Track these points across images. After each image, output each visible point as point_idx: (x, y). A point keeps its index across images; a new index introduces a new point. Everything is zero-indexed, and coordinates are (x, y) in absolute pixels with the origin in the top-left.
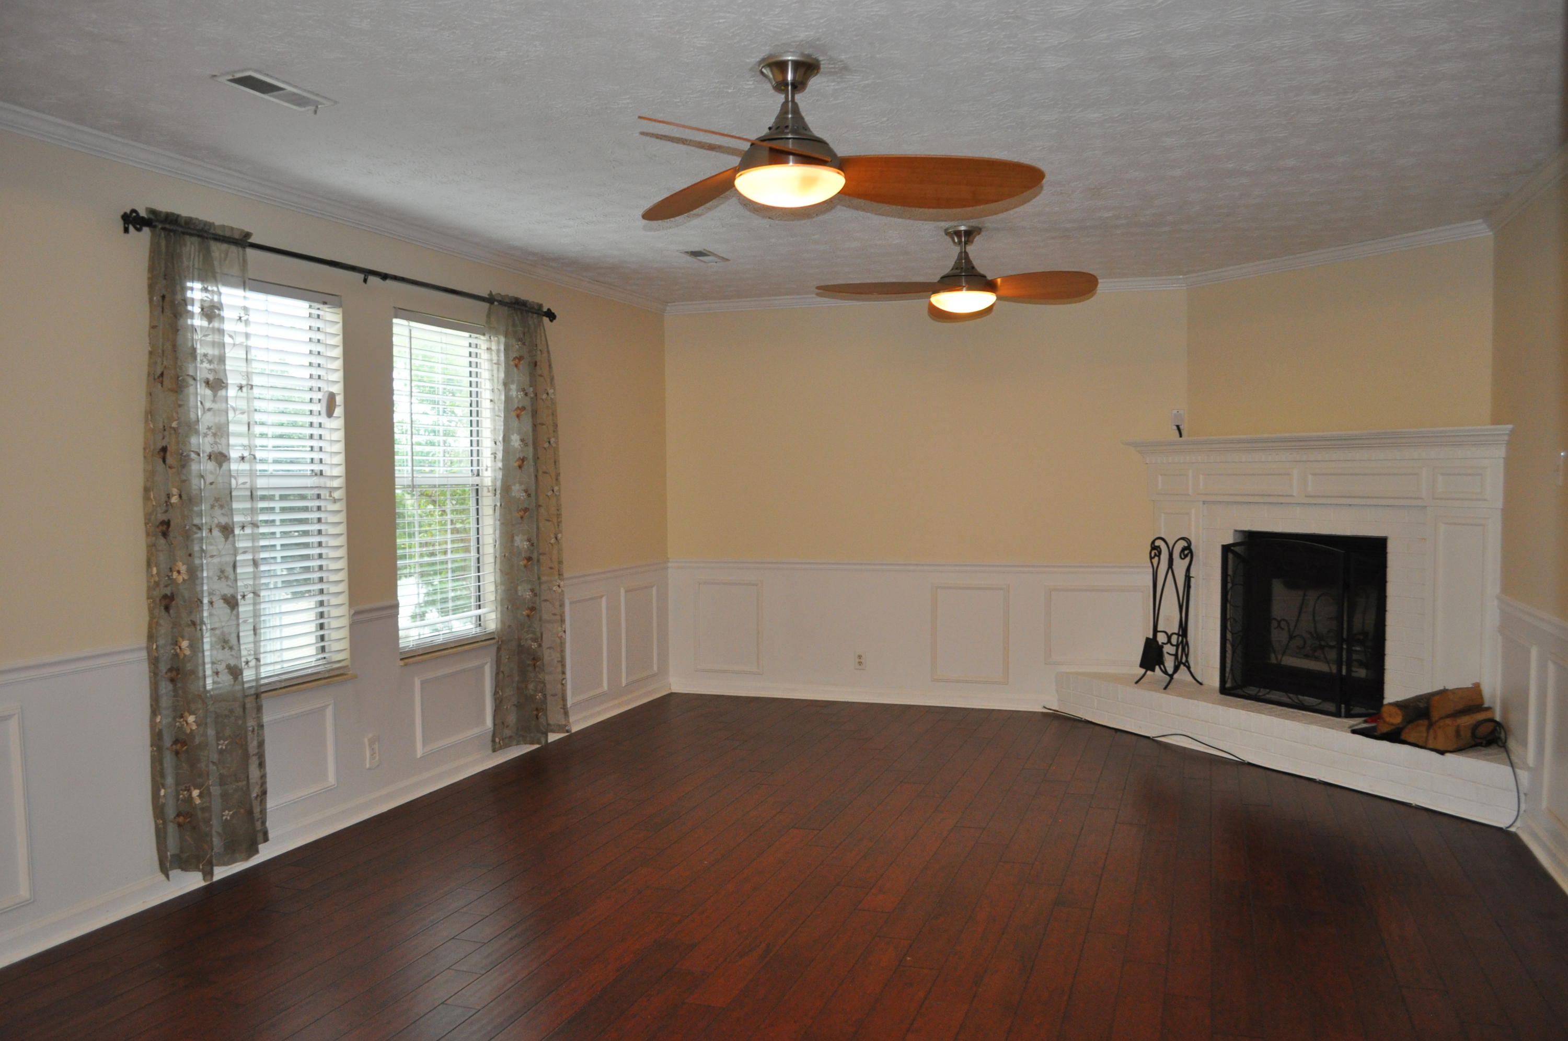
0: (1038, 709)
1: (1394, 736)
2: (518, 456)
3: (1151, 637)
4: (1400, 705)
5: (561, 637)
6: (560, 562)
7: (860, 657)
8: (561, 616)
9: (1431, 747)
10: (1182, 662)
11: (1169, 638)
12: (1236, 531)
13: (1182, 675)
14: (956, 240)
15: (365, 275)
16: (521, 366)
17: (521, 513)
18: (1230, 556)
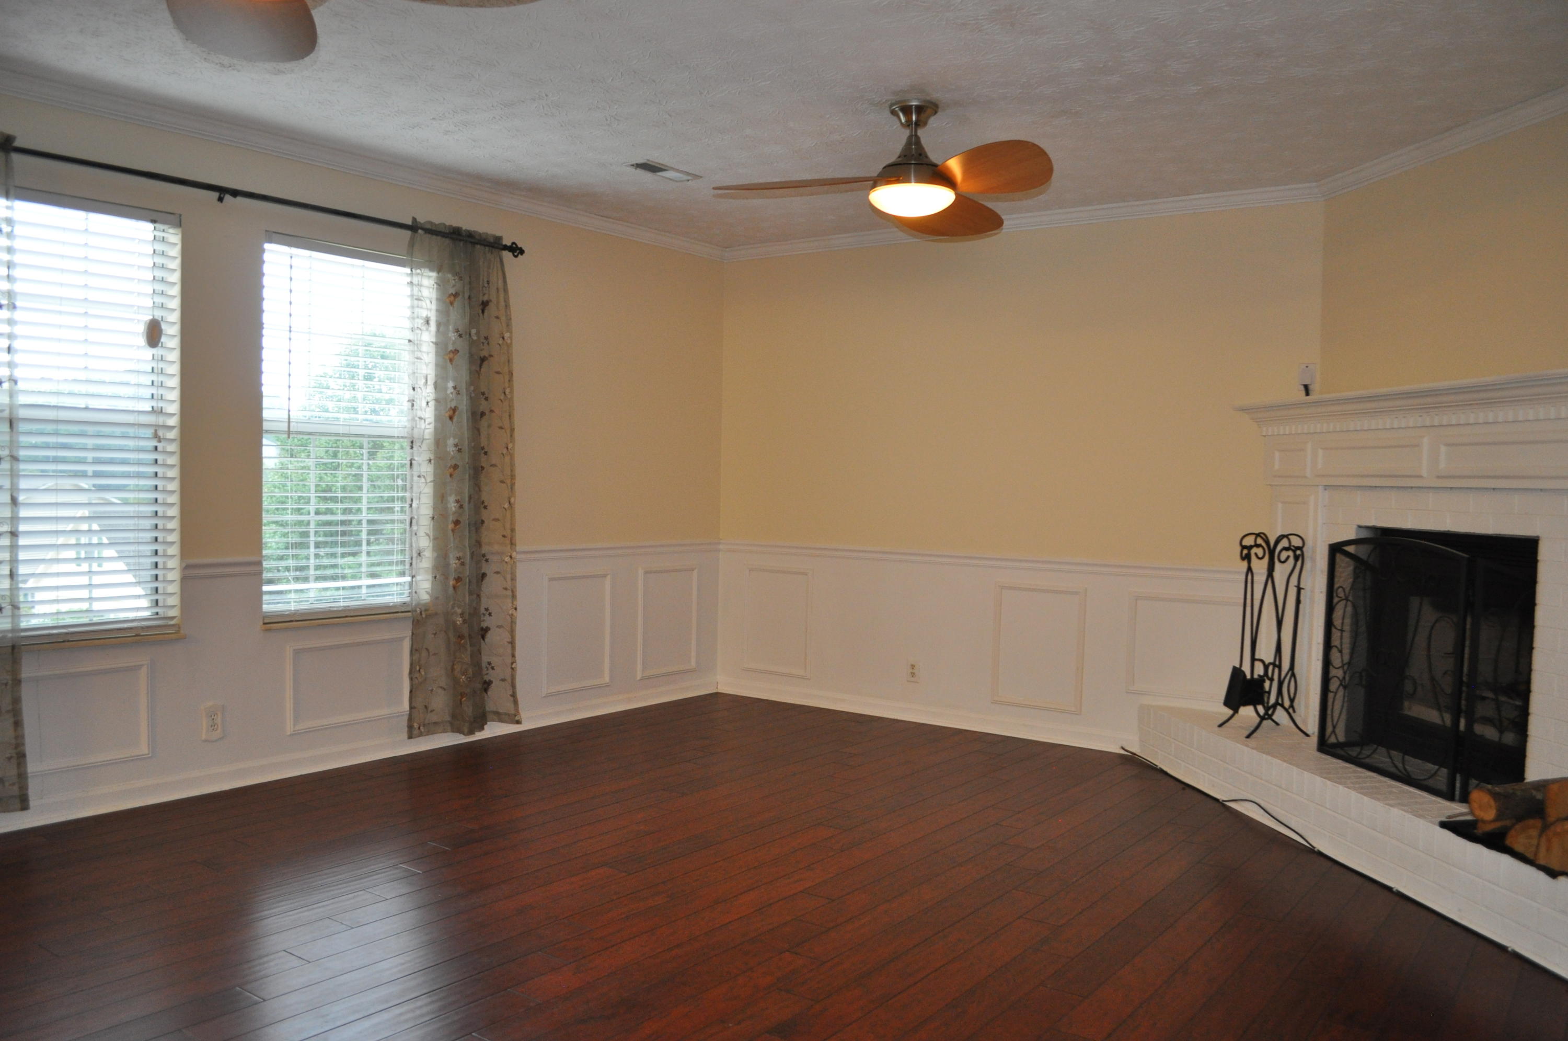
0: (1115, 749)
1: (1497, 839)
2: (449, 406)
3: (1238, 666)
5: (512, 615)
6: (513, 530)
7: (913, 666)
8: (513, 591)
9: (1542, 862)
10: (1278, 703)
11: (1266, 668)
12: (1360, 527)
14: (903, 119)
15: (220, 194)
16: (456, 304)
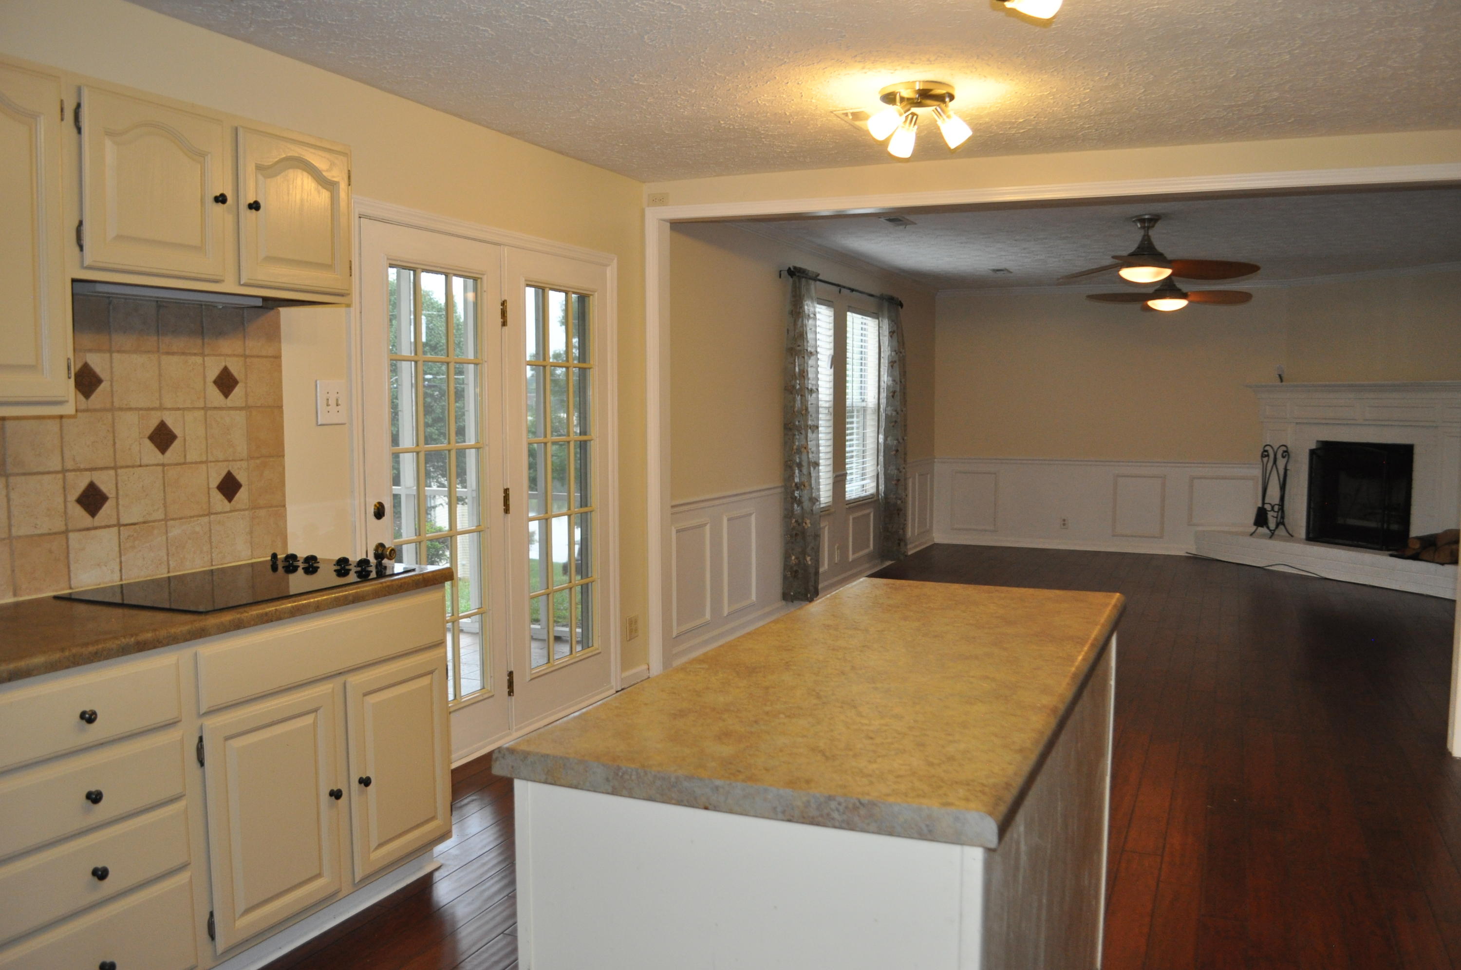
0: (1182, 553)
1: (1415, 557)
2: (891, 390)
3: (1261, 506)
4: (1420, 539)
7: (1064, 520)
9: (1436, 561)
10: (1281, 523)
11: (1273, 507)
12: (1318, 441)
13: (1281, 531)
17: (893, 424)
18: (1314, 456)
